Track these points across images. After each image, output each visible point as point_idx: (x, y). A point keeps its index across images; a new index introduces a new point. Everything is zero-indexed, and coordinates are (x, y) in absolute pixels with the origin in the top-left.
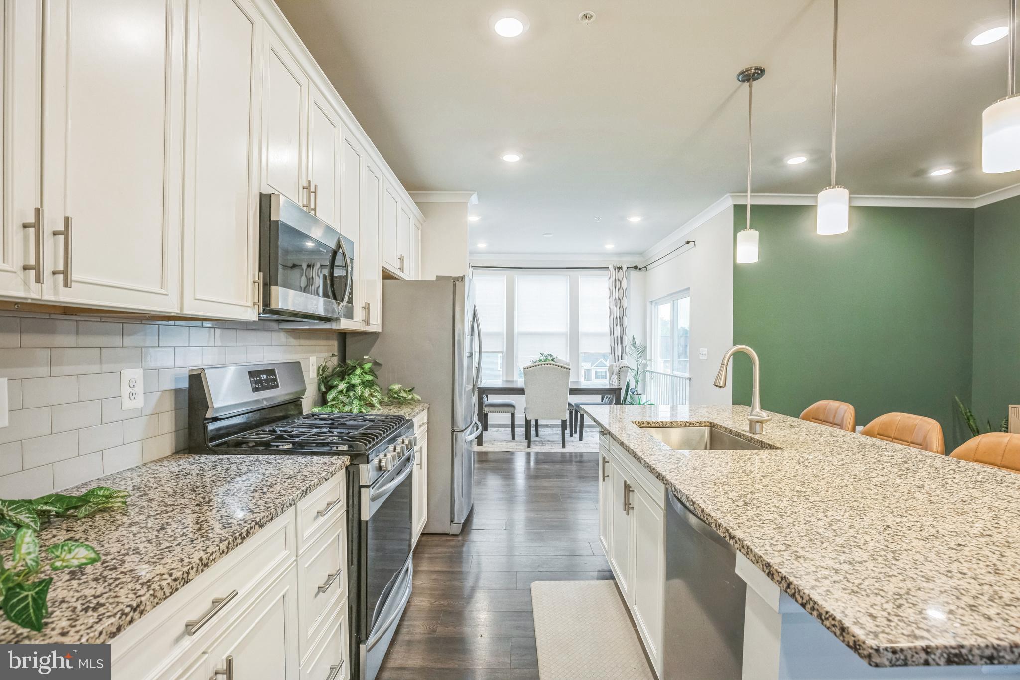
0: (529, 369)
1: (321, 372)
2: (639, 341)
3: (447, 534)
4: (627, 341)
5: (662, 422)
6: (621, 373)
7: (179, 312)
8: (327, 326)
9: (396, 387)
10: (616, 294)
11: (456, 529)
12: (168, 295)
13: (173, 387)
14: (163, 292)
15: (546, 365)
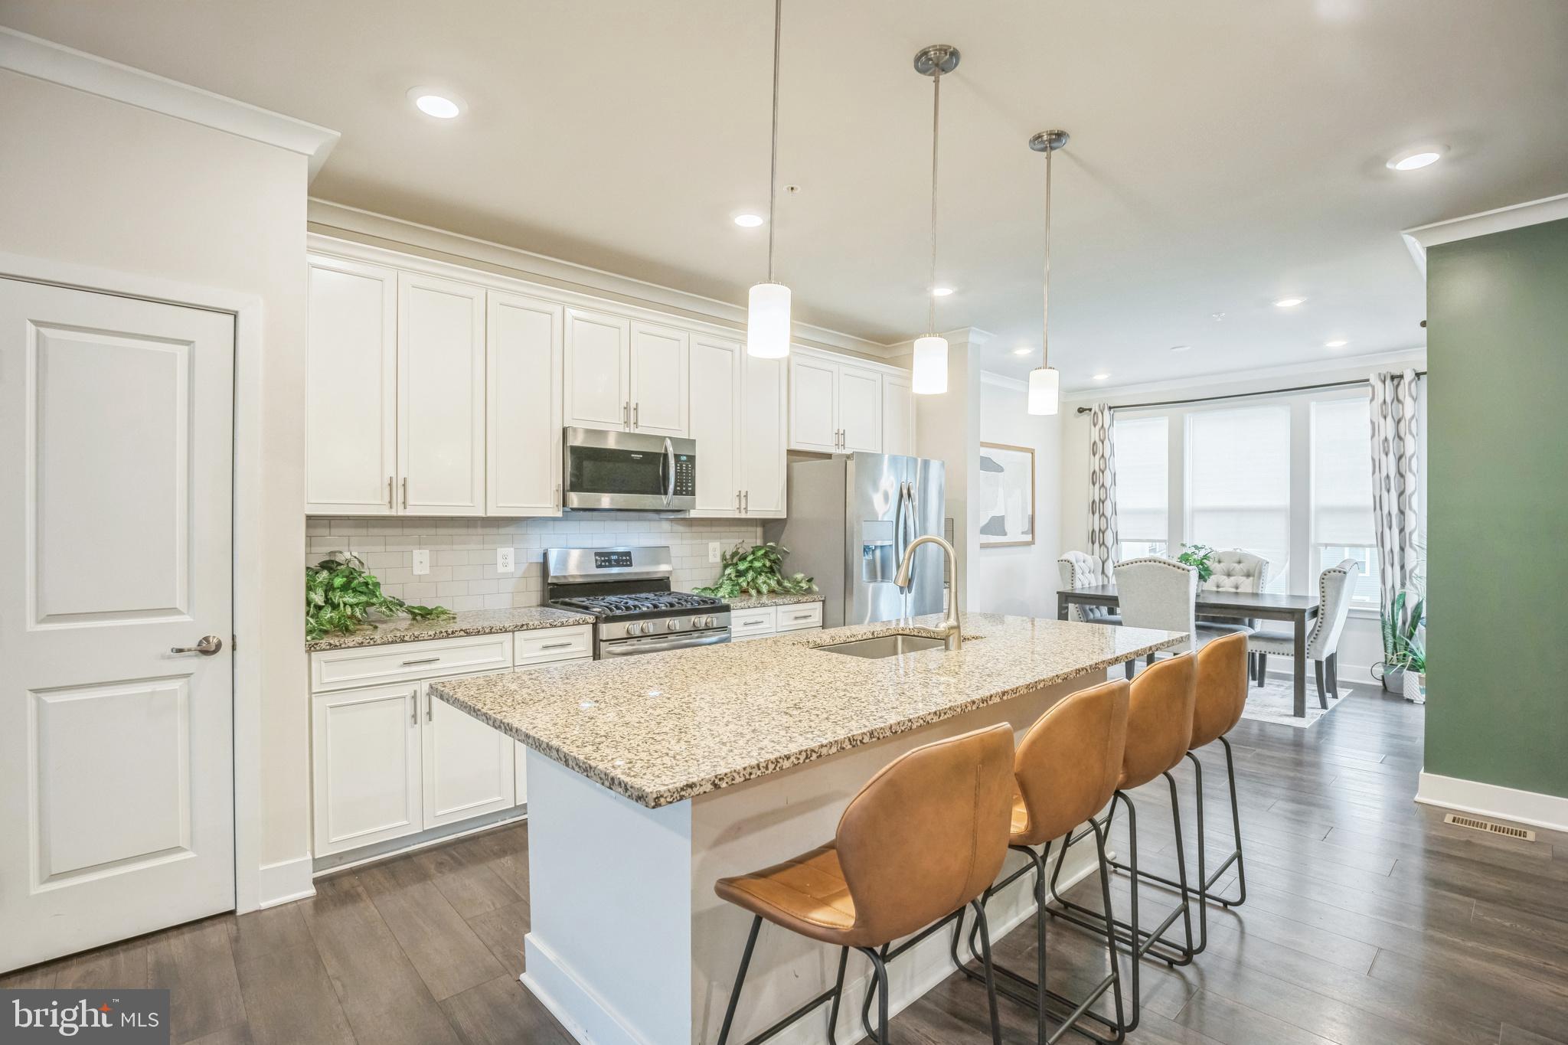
7: (484, 515)
9: (799, 576)
10: (1390, 430)
14: (471, 504)
15: (1148, 562)
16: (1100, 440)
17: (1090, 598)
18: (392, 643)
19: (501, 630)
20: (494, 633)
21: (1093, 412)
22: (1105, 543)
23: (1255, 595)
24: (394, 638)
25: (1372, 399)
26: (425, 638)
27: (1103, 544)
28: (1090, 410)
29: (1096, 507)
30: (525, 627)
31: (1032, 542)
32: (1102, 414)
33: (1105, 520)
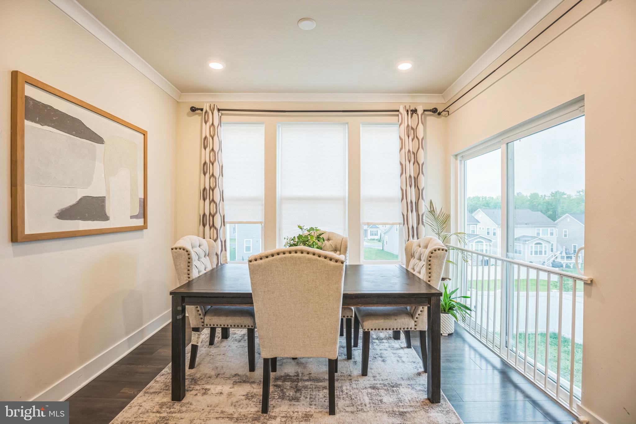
0: (259, 262)
2: (438, 207)
4: (424, 207)
6: (434, 261)
10: (411, 145)
16: (210, 135)
21: (204, 111)
22: (215, 225)
25: (401, 124)
27: (213, 226)
28: (202, 110)
29: (206, 194)
31: (145, 227)
32: (213, 114)
33: (215, 205)
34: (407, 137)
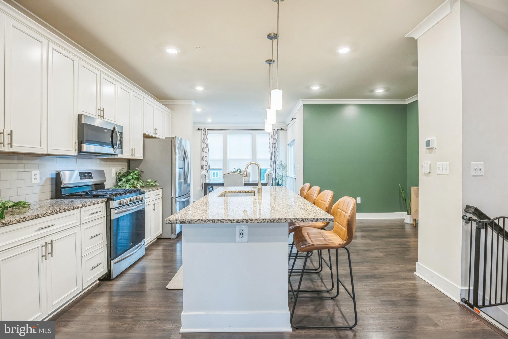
1: (118, 175)
2: (284, 162)
3: (170, 239)
4: (278, 162)
5: (237, 191)
7: (46, 153)
8: (113, 157)
9: (149, 181)
10: (272, 141)
11: (174, 236)
12: (42, 148)
13: (51, 177)
14: (41, 147)
15: (233, 173)
16: (205, 138)
17: (221, 184)
18: (34, 219)
19: (77, 207)
20: (75, 209)
21: (203, 130)
22: (207, 169)
23: (248, 181)
24: (35, 216)
25: (269, 134)
26: (48, 215)
28: (202, 129)
29: (204, 159)
30: (85, 206)
32: (206, 131)
33: (207, 162)
34: (272, 139)
